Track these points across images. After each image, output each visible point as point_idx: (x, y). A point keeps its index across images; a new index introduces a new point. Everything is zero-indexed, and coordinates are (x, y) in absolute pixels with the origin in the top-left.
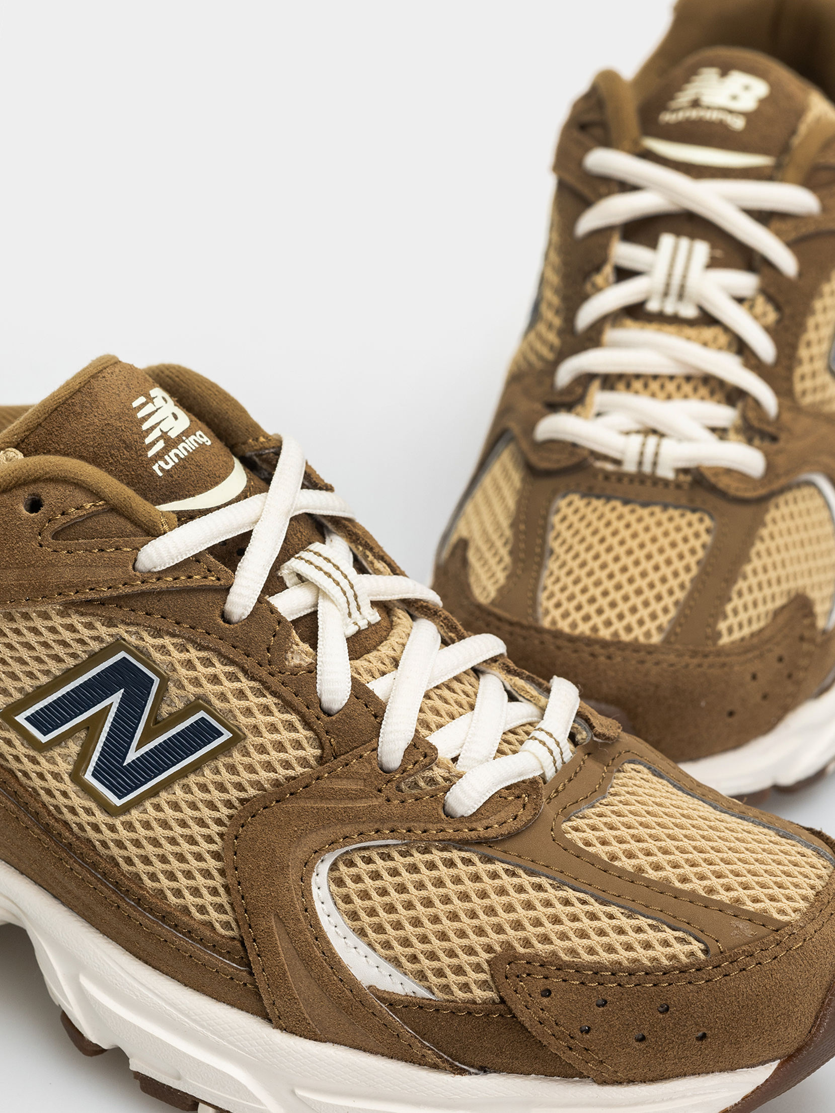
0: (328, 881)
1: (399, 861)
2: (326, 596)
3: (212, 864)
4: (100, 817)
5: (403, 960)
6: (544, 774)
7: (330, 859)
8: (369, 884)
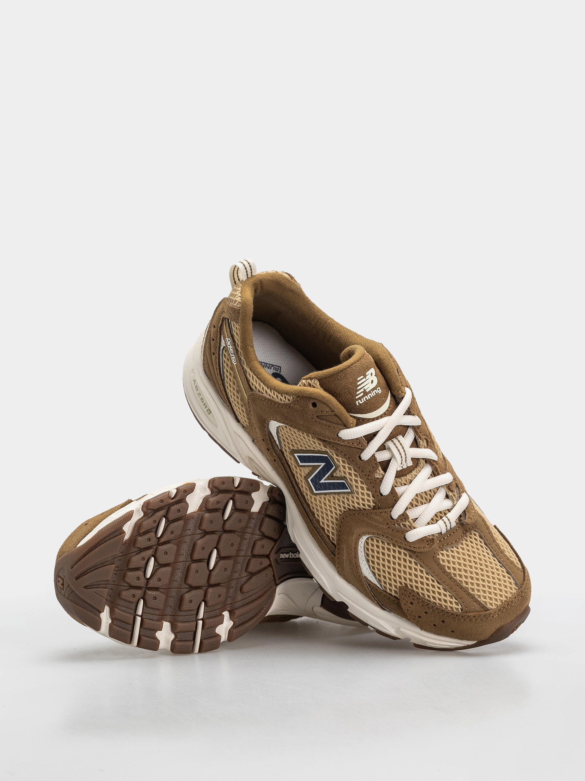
0: (365, 542)
1: (386, 546)
2: (395, 458)
3: (335, 521)
4: (309, 493)
5: (377, 575)
6: (441, 532)
7: (367, 536)
8: (375, 548)
